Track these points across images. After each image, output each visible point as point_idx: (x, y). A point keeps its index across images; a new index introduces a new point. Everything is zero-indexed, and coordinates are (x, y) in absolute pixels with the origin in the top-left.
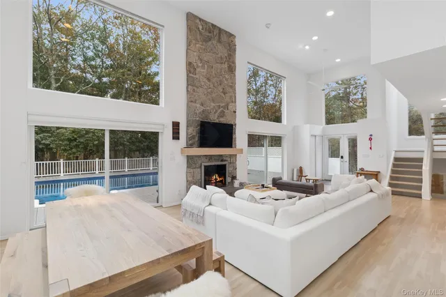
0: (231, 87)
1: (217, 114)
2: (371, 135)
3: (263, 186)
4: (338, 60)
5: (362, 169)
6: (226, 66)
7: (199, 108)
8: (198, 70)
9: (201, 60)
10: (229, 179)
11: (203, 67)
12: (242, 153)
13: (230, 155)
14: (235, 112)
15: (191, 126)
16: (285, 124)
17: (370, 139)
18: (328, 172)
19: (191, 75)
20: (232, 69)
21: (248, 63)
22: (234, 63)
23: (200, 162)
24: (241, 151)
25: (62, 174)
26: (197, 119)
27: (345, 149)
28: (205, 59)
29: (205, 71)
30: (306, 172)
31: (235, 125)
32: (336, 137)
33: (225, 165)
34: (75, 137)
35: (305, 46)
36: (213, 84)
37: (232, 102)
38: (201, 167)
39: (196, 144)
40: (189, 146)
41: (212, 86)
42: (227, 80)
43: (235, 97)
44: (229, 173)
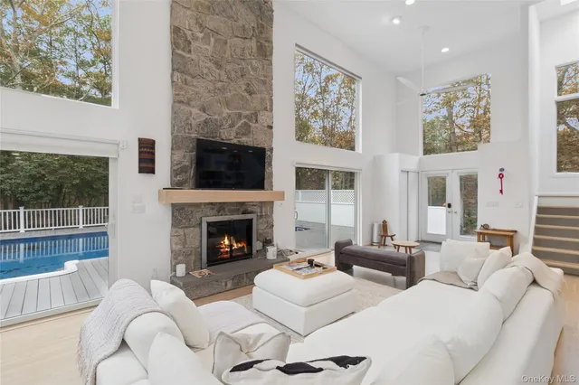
0: (264, 83)
1: (234, 129)
2: (502, 170)
3: (311, 262)
4: (445, 50)
5: (485, 227)
6: (253, 44)
7: (197, 116)
8: (194, 45)
9: (201, 26)
10: (257, 245)
11: (206, 39)
12: (283, 199)
13: (261, 202)
14: (271, 127)
15: (179, 148)
16: (361, 152)
17: (501, 176)
18: (426, 229)
19: (179, 52)
20: (265, 52)
21: (297, 45)
22: (269, 41)
23: (198, 215)
24: (281, 196)
25: (22, 230)
26: (193, 135)
27: (454, 193)
28: (211, 25)
29: (210, 48)
30: (394, 228)
31: (271, 150)
32: (440, 173)
33: (251, 220)
34: (43, 172)
35: (393, 19)
36: (227, 73)
37: (266, 109)
38: (200, 224)
39: (191, 183)
40: (177, 185)
41: (224, 77)
42: (255, 69)
43: (271, 100)
44: (259, 235)
